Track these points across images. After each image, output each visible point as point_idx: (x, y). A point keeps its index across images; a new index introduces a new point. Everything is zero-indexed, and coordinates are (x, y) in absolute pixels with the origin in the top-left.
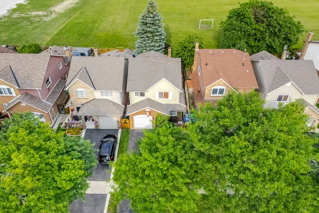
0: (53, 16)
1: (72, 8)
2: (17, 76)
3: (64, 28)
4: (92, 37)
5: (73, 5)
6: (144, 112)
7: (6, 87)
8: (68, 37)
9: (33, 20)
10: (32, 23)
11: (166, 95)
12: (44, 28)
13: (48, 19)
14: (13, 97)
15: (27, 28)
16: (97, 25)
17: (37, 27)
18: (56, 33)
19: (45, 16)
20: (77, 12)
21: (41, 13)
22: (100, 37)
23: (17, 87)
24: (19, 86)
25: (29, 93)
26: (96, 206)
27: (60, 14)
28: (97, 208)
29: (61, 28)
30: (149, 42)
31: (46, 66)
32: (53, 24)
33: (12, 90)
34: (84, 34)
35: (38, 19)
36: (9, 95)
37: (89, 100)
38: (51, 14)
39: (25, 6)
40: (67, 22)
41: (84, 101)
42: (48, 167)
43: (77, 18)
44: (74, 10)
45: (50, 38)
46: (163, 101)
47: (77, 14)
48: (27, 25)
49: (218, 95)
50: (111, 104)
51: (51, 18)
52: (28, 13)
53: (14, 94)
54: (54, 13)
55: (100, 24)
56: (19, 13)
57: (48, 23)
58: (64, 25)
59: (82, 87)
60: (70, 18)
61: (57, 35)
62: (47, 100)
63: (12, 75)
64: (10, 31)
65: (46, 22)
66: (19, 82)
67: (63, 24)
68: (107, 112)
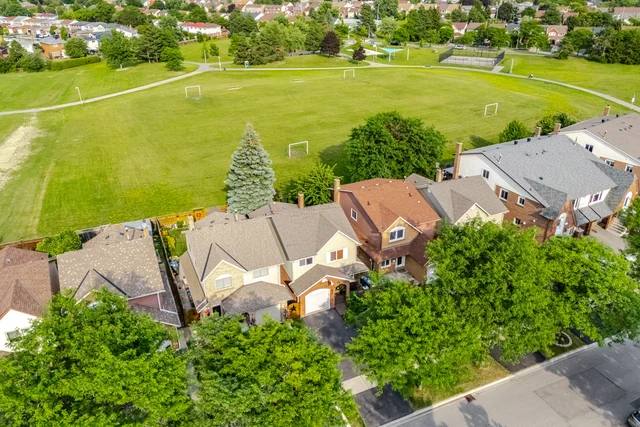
1: (30, 157)
4: (120, 202)
5: (27, 153)
6: (321, 286)
8: (73, 211)
11: (340, 254)
12: (7, 205)
16: (111, 179)
18: (40, 208)
20: (48, 163)
22: (136, 199)
24: (128, 296)
32: (17, 193)
34: (100, 200)
37: (234, 290)
40: (45, 185)
41: (227, 294)
43: (58, 175)
44: (38, 161)
45: (37, 220)
46: (337, 264)
47: (51, 166)
49: (396, 239)
55: (116, 178)
57: (5, 195)
59: (226, 272)
60: (43, 177)
62: (166, 309)
68: (268, 300)
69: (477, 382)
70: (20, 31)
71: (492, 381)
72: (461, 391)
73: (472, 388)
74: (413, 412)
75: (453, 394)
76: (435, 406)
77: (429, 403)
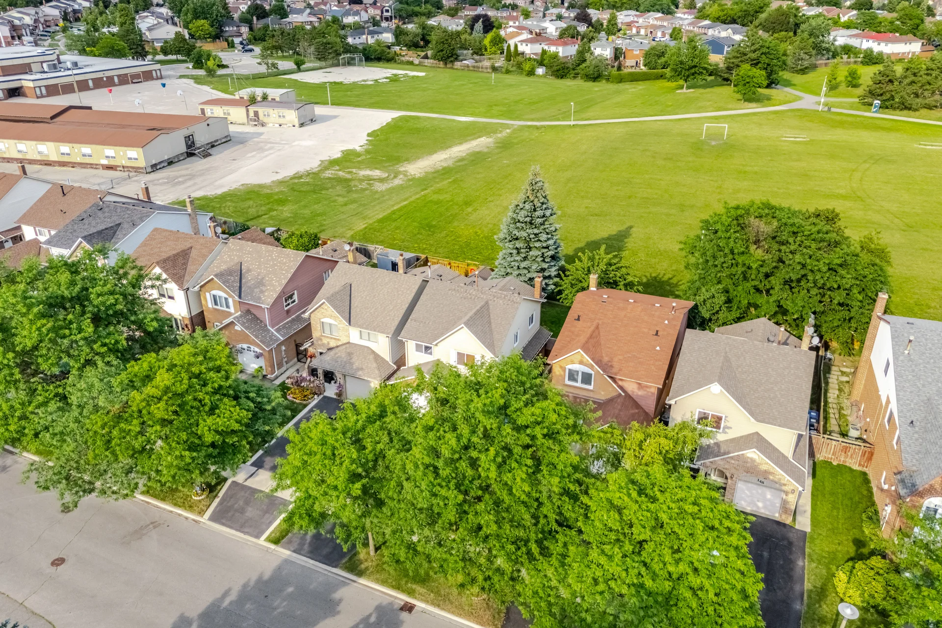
0: (397, 182)
1: (444, 169)
2: (243, 281)
3: (400, 210)
4: (444, 234)
5: (448, 164)
7: (223, 295)
8: (398, 228)
9: (355, 186)
10: (349, 191)
12: (364, 205)
13: (380, 187)
14: (230, 314)
15: (335, 201)
16: (470, 209)
17: (354, 201)
18: (381, 217)
19: (381, 180)
20: (448, 179)
21: (377, 173)
22: (460, 236)
23: (237, 298)
24: (240, 297)
25: (253, 310)
26: (266, 512)
27: (413, 179)
28: (267, 515)
29: (395, 208)
30: (518, 258)
31: (293, 271)
32: (386, 197)
33: (230, 301)
34: (431, 226)
35: (364, 185)
36: (225, 309)
37: (340, 343)
38: (395, 177)
39: (358, 155)
40: (414, 198)
41: (332, 344)
42: (195, 404)
43: (439, 191)
44: (445, 173)
47: (445, 182)
48: (338, 196)
49: (579, 384)
50: (372, 357)
51: (391, 185)
52: (354, 171)
53: (232, 310)
54: (401, 176)
55: (475, 210)
56: (338, 168)
57: (377, 196)
58: (405, 203)
59: (331, 317)
60: (425, 190)
61: (380, 221)
62: (278, 330)
63: (237, 278)
64: (303, 203)
65: (377, 192)
66: (243, 289)
67: (405, 200)
68: (359, 369)
69: (441, 600)
70: (643, 32)
71: (460, 615)
72: (411, 593)
73: (427, 602)
74: (336, 567)
75: (398, 588)
76: (362, 581)
77: (360, 574)
